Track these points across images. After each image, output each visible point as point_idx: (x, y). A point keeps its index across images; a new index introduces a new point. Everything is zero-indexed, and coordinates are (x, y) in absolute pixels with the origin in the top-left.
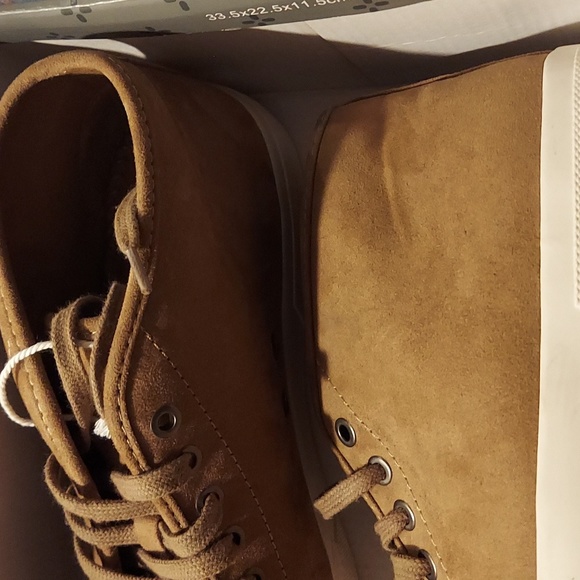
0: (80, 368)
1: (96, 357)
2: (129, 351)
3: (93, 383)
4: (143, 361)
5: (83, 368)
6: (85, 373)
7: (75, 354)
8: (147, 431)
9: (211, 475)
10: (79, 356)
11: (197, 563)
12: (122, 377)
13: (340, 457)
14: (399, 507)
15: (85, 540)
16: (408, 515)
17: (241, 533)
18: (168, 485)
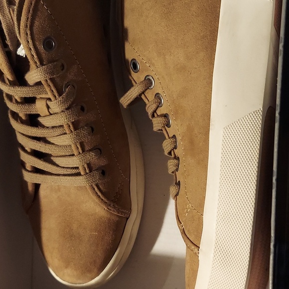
0: (10, 17)
1: (17, 10)
2: (32, 7)
3: (16, 23)
4: (39, 13)
5: (12, 18)
6: (13, 20)
7: (8, 10)
8: (41, 48)
9: (71, 76)
10: (10, 12)
11: (63, 115)
12: (29, 20)
13: (132, 79)
14: (157, 96)
15: (13, 110)
16: (161, 100)
17: (84, 105)
18: (50, 74)
